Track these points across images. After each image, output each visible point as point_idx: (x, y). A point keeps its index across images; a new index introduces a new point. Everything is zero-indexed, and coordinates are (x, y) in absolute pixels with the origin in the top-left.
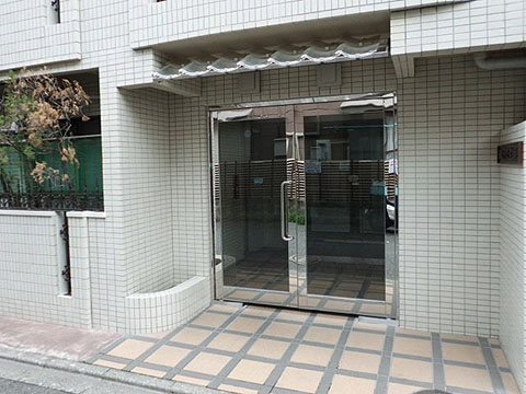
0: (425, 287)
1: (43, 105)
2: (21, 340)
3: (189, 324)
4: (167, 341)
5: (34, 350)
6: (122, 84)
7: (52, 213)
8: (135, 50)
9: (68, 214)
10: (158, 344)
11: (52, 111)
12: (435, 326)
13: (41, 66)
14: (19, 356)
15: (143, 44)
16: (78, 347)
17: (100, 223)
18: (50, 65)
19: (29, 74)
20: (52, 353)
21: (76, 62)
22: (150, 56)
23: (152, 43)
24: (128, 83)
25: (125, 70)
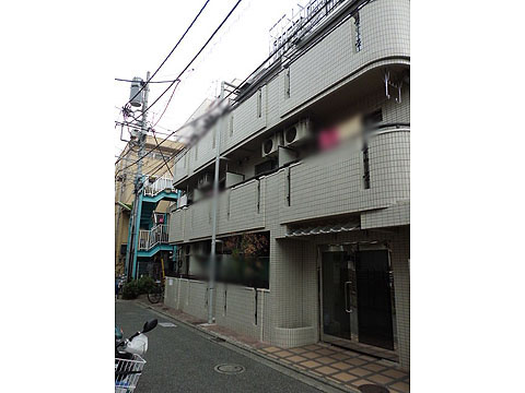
2: (237, 339)
3: (301, 347)
5: (240, 343)
6: (277, 237)
7: (253, 289)
8: (282, 224)
9: (258, 289)
10: (283, 350)
14: (235, 344)
15: (283, 222)
16: (254, 345)
17: (268, 294)
20: (245, 345)
22: (286, 227)
23: (286, 222)
24: (279, 237)
25: (278, 232)
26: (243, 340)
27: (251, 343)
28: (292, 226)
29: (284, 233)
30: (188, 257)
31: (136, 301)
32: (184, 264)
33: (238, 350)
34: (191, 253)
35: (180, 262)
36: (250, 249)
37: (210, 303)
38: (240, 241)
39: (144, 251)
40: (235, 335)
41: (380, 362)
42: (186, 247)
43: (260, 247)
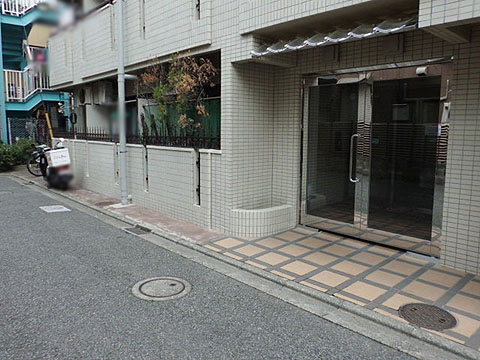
0: (465, 232)
1: (186, 77)
2: (170, 228)
3: (274, 236)
4: (253, 243)
5: (175, 234)
6: (233, 60)
7: (192, 150)
8: (243, 35)
9: (200, 150)
10: (246, 243)
11: (190, 80)
12: (472, 269)
13: (187, 50)
14: (166, 236)
15: (246, 31)
16: (198, 237)
17: (218, 158)
18: (192, 49)
19: (180, 56)
20: (184, 237)
21: (208, 45)
22: (251, 39)
23: (252, 29)
24: (238, 60)
25: (236, 50)
26: (178, 229)
27: (191, 233)
28: (264, 37)
29: (248, 51)
30: (84, 108)
31: (12, 173)
32: (80, 119)
33: (172, 247)
34: (88, 100)
35: (73, 117)
36: (185, 83)
37: (122, 174)
38: (167, 71)
39: (16, 102)
40: (166, 221)
41: (404, 256)
42: (79, 91)
43: (202, 79)
